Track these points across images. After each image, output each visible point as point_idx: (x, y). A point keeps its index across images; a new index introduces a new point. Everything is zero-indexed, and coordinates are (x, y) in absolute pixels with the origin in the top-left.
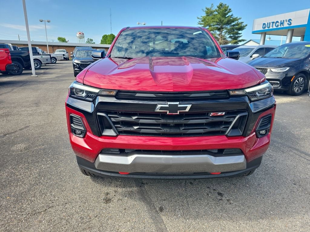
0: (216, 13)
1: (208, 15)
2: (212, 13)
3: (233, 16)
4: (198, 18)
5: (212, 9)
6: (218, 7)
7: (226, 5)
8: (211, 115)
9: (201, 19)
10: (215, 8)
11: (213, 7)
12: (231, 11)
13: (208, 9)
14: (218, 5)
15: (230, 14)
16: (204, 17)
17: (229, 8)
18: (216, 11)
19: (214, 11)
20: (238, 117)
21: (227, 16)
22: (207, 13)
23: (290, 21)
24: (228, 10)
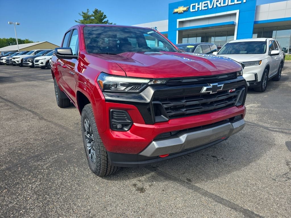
0: (93, 18)
1: (85, 20)
2: (89, 17)
3: (108, 22)
4: (76, 22)
5: (88, 14)
6: (93, 12)
7: (100, 11)
8: (229, 92)
9: (79, 22)
10: (91, 13)
11: (89, 12)
12: (106, 17)
13: (84, 14)
14: (94, 10)
15: (105, 20)
16: (82, 20)
17: (104, 14)
18: (93, 16)
19: (91, 16)
20: (241, 91)
21: (103, 21)
22: (84, 17)
23: (156, 29)
24: (103, 16)
